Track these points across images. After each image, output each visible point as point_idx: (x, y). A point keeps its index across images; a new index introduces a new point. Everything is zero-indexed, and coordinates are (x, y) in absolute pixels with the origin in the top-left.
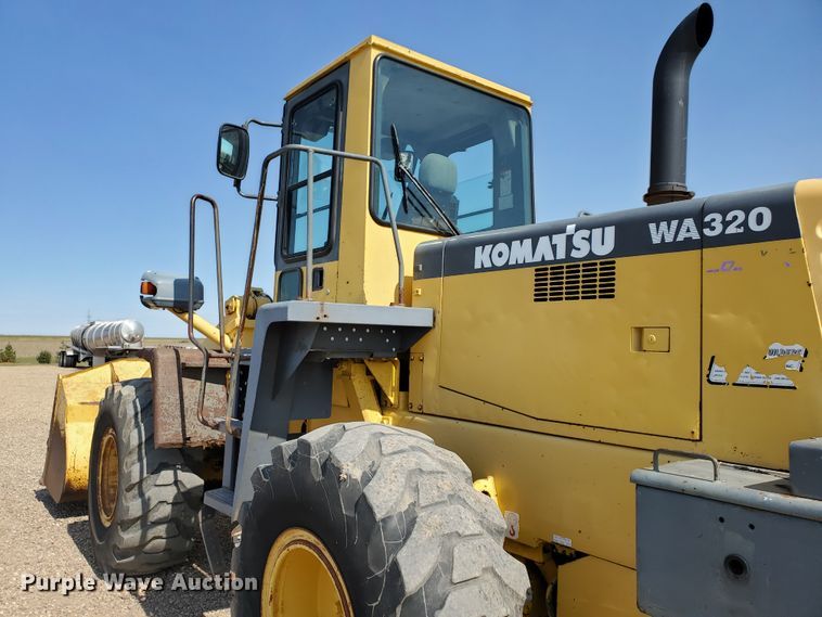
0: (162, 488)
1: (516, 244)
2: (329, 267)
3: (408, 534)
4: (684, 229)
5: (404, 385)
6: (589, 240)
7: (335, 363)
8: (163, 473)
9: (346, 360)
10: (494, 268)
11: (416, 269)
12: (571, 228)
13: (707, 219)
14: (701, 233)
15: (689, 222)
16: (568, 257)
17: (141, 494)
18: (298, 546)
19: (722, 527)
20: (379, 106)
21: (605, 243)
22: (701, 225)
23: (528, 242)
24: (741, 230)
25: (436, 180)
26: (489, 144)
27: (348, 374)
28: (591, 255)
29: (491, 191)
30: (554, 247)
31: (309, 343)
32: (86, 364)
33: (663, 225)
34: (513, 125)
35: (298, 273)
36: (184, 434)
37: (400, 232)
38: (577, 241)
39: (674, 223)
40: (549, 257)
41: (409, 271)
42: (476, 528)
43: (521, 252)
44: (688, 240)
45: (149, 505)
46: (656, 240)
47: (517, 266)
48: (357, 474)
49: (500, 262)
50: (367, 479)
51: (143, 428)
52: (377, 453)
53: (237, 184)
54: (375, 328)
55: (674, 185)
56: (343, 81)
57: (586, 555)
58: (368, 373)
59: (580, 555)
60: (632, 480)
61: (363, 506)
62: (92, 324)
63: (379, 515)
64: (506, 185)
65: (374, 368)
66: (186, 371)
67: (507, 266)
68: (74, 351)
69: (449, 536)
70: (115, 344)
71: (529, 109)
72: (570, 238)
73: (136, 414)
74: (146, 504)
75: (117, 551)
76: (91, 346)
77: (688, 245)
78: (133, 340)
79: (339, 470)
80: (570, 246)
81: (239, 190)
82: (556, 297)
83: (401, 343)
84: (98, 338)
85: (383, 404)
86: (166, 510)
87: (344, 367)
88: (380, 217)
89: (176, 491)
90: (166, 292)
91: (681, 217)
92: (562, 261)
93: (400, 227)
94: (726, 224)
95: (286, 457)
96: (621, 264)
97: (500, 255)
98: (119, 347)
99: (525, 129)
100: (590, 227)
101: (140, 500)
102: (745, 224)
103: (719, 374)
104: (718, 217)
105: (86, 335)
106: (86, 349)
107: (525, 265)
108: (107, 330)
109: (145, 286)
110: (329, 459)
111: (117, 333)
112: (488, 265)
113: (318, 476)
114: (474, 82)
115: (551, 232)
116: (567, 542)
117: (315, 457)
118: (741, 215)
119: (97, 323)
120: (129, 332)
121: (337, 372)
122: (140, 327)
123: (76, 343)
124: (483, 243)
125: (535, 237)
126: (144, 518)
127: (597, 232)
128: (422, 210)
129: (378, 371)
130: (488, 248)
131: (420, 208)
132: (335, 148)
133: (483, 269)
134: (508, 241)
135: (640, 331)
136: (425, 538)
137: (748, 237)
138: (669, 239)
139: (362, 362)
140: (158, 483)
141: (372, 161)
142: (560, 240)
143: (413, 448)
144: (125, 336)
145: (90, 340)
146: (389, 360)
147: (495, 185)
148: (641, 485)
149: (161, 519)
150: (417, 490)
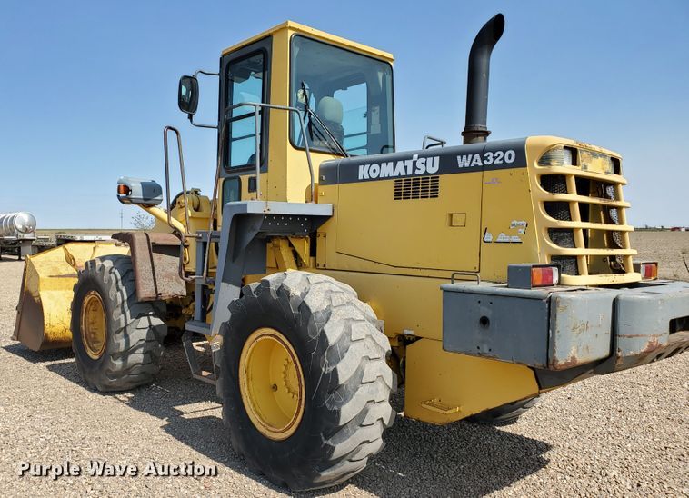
0: (140, 330)
1: (384, 165)
2: (260, 177)
3: (328, 319)
4: (474, 160)
5: (313, 253)
6: (425, 164)
7: (269, 239)
8: (142, 318)
9: (276, 237)
10: (371, 179)
11: (320, 179)
12: (415, 157)
13: (486, 155)
14: (483, 163)
15: (477, 156)
16: (414, 174)
17: (126, 335)
18: (264, 337)
19: (479, 305)
20: (294, 69)
21: (433, 166)
22: (483, 158)
23: (391, 164)
24: (501, 162)
25: (329, 114)
26: (364, 85)
27: (278, 246)
28: (426, 173)
29: (366, 119)
30: (406, 168)
31: (258, 226)
33: (464, 157)
34: (380, 75)
35: (237, 180)
36: (156, 291)
37: (311, 154)
38: (418, 165)
39: (470, 156)
40: (403, 173)
41: (316, 180)
42: (362, 318)
43: (387, 170)
44: (476, 166)
46: (461, 165)
47: (384, 178)
48: (298, 293)
49: (374, 176)
50: (303, 295)
52: (307, 283)
53: (190, 117)
54: (295, 217)
55: (479, 127)
56: (268, 49)
57: (420, 338)
58: (291, 245)
59: (418, 338)
60: (441, 289)
61: (303, 307)
63: (313, 310)
64: (376, 117)
65: (293, 242)
66: (156, 248)
67: (378, 178)
69: (348, 320)
70: (9, 234)
71: (392, 64)
72: (415, 163)
73: (117, 282)
75: (109, 373)
77: (476, 169)
78: (26, 231)
79: (288, 292)
80: (415, 167)
81: (191, 121)
82: (406, 197)
83: (311, 226)
85: (300, 265)
87: (275, 242)
88: (296, 143)
90: (137, 192)
91: (473, 153)
92: (410, 176)
93: (311, 151)
94: (495, 158)
95: (253, 290)
96: (442, 178)
97: (374, 171)
98: (13, 237)
99: (389, 78)
100: (426, 156)
102: (503, 159)
103: (489, 237)
104: (491, 154)
107: (389, 178)
108: (0, 222)
109: (122, 188)
110: (282, 286)
111: (11, 224)
112: (367, 177)
113: (275, 297)
114: (355, 48)
115: (405, 158)
116: (411, 333)
117: (272, 288)
118: (501, 153)
121: (269, 245)
124: (364, 164)
125: (395, 161)
127: (430, 160)
128: (321, 137)
129: (297, 244)
130: (367, 166)
131: (319, 134)
132: (263, 102)
133: (364, 180)
134: (379, 163)
135: (451, 215)
136: (336, 321)
137: (504, 166)
138: (467, 165)
139: (286, 238)
140: (138, 326)
141: (290, 111)
142: (409, 163)
143: (325, 281)
144: (20, 227)
146: (304, 237)
147: (368, 115)
148: (445, 291)
150: (330, 299)
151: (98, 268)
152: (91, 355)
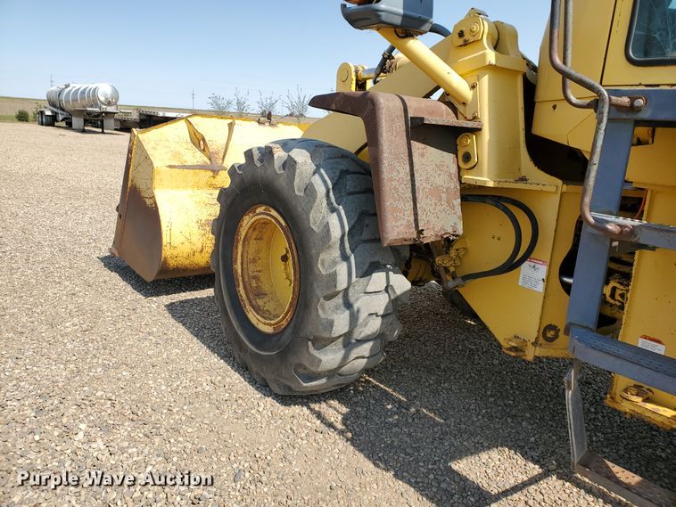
0: (374, 296)
17: (348, 305)
32: (64, 124)
36: (417, 226)
45: (357, 319)
51: (343, 212)
62: (67, 86)
68: (52, 111)
70: (92, 106)
74: (354, 318)
76: (69, 107)
78: (109, 104)
84: (75, 100)
86: (375, 325)
89: (387, 300)
98: (97, 109)
101: (347, 313)
105: (63, 97)
106: (63, 110)
108: (83, 92)
111: (94, 95)
119: (72, 85)
120: (105, 96)
122: (115, 92)
123: (53, 104)
126: (348, 335)
140: (369, 289)
144: (102, 99)
145: (68, 102)
149: (369, 336)
151: (277, 163)
152: (254, 321)
